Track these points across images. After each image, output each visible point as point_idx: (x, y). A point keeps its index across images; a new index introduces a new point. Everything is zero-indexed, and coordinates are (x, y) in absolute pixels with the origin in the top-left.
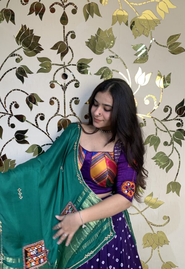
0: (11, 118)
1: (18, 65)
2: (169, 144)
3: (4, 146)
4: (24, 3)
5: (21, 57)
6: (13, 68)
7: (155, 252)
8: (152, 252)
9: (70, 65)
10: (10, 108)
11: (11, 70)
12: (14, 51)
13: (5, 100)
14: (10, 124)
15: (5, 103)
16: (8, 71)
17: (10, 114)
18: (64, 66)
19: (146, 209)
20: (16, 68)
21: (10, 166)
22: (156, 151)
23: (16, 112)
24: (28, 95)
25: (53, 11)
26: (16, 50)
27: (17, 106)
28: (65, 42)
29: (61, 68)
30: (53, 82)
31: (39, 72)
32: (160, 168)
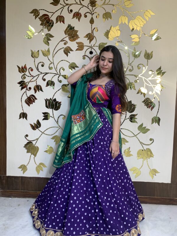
0: (59, 77)
1: (65, 46)
3: (55, 94)
4: (70, 12)
5: (67, 42)
6: (62, 48)
7: (145, 162)
8: (143, 162)
9: (95, 46)
10: (60, 71)
11: (61, 49)
12: (63, 39)
13: (57, 66)
14: (59, 80)
15: (57, 68)
16: (59, 50)
17: (59, 75)
18: (91, 47)
19: (139, 134)
20: (64, 48)
21: (58, 105)
22: (145, 97)
23: (63, 73)
24: (70, 63)
25: (86, 16)
26: (64, 38)
27: (64, 70)
28: (92, 34)
29: (90, 48)
30: (85, 56)
31: (77, 50)
32: (148, 107)
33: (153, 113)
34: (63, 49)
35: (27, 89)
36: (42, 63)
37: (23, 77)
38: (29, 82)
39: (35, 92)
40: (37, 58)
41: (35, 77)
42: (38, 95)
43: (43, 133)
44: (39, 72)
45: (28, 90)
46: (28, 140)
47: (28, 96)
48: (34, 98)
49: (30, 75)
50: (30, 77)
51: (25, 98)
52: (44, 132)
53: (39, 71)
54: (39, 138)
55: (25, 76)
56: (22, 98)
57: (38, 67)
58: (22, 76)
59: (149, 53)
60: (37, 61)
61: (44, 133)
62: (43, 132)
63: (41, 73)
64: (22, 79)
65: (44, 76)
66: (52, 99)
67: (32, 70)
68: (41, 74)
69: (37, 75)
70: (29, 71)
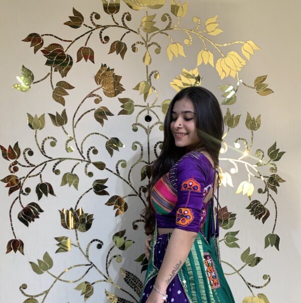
0: (88, 166)
1: (97, 107)
2: (263, 191)
3: (80, 199)
4: (105, 42)
5: (101, 98)
6: (92, 110)
9: (154, 106)
10: (88, 154)
11: (89, 111)
12: (93, 92)
13: (82, 144)
14: (88, 172)
16: (85, 113)
17: (87, 161)
18: (147, 108)
19: (243, 267)
20: (94, 109)
21: (86, 221)
22: (250, 200)
23: (94, 158)
24: (108, 139)
25: (134, 49)
26: (95, 90)
27: (95, 152)
28: (149, 82)
29: (145, 109)
30: (136, 124)
31: (121, 113)
32: (256, 218)
33: (267, 228)
34: (94, 111)
35: (21, 192)
36: (52, 140)
37: (13, 167)
38: (26, 177)
39: (40, 197)
40: (41, 129)
41: (38, 166)
42: (45, 202)
43: (58, 278)
44: (47, 157)
45: (24, 194)
46: (27, 296)
47: (25, 206)
48: (37, 209)
49: (28, 162)
50: (27, 167)
51: (18, 209)
52: (59, 276)
53: (47, 155)
54: (50, 289)
55: (17, 165)
56: (10, 210)
57: (43, 146)
58: (10, 167)
59: (254, 118)
60: (42, 134)
61: (60, 278)
62: (57, 276)
63: (51, 159)
64: (12, 172)
65: (56, 164)
66: (74, 209)
67: (31, 153)
68: (49, 161)
69: (42, 164)
70: (25, 156)
